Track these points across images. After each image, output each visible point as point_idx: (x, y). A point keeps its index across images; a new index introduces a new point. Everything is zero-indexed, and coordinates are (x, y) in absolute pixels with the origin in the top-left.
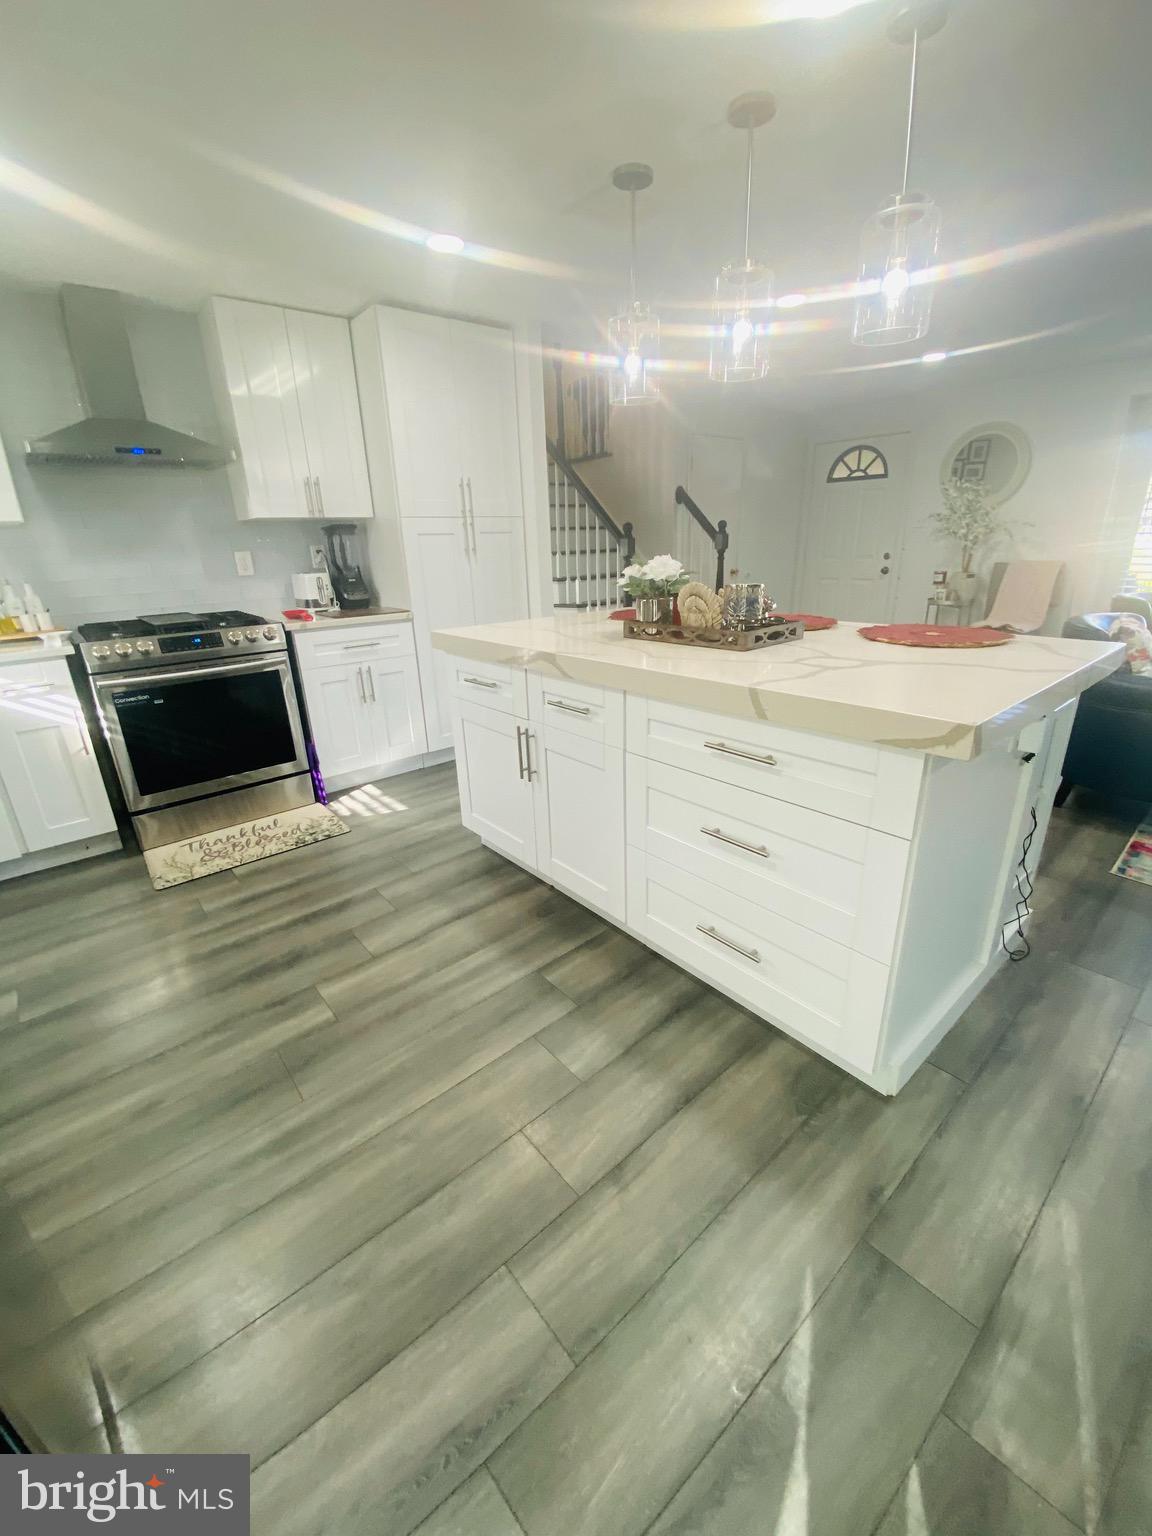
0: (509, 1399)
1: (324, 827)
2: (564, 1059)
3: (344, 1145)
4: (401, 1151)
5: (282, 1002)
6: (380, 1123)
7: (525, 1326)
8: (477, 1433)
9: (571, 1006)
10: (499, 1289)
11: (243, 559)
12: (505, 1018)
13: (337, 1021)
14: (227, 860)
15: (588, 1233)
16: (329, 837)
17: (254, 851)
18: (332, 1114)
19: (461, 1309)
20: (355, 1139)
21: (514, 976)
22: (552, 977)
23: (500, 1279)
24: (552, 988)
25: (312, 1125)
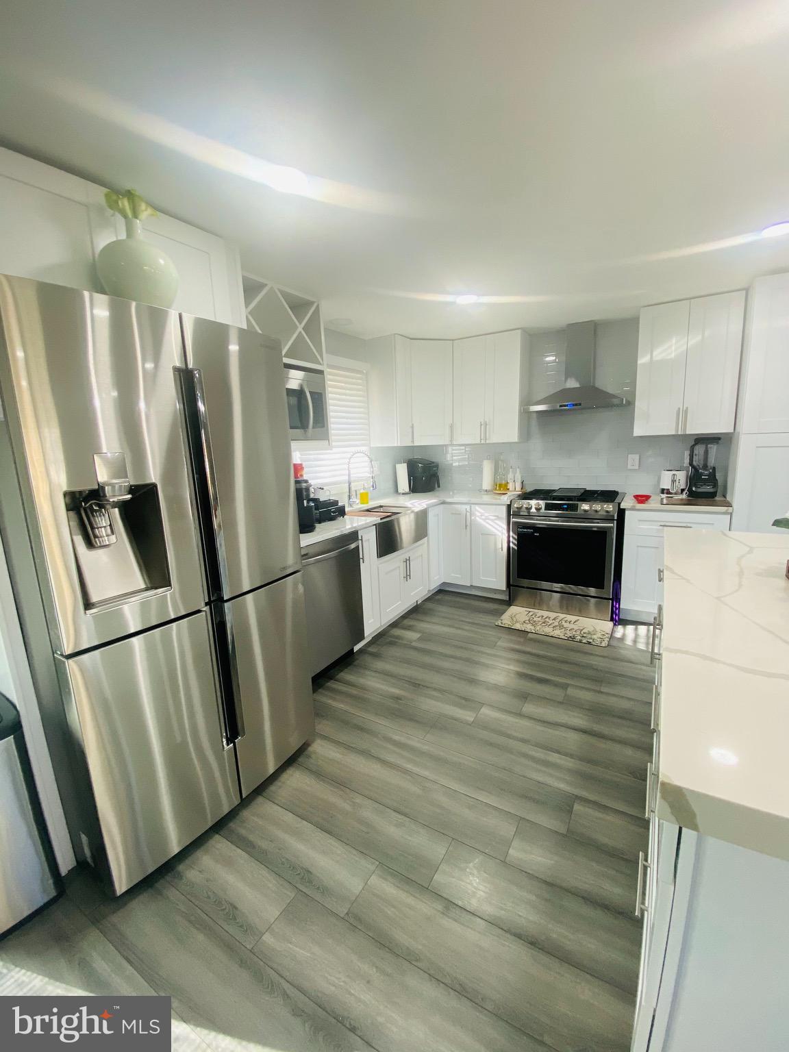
0: (324, 890)
1: (595, 637)
2: (515, 843)
3: (409, 766)
4: (415, 789)
5: (466, 699)
6: (426, 773)
7: (354, 885)
8: (310, 882)
9: (563, 830)
10: (367, 865)
11: (633, 459)
12: (526, 796)
13: (470, 725)
14: (533, 628)
15: (410, 900)
16: (589, 643)
17: (548, 630)
18: (422, 753)
19: (355, 852)
20: (414, 768)
21: (562, 786)
22: (577, 807)
23: (373, 864)
24: (570, 812)
25: (412, 749)
